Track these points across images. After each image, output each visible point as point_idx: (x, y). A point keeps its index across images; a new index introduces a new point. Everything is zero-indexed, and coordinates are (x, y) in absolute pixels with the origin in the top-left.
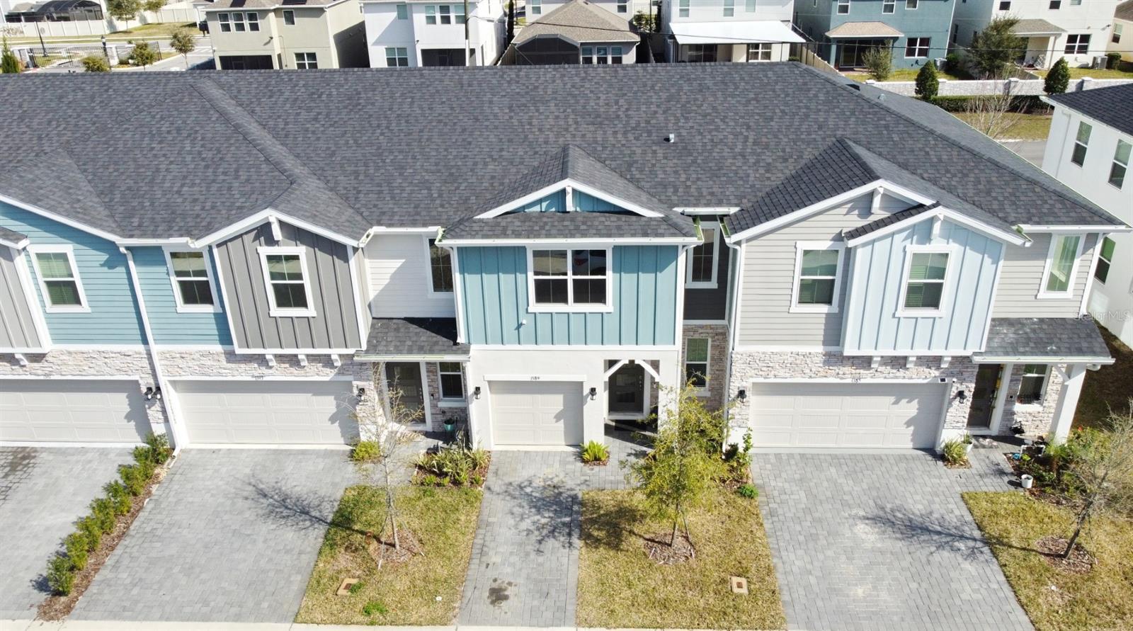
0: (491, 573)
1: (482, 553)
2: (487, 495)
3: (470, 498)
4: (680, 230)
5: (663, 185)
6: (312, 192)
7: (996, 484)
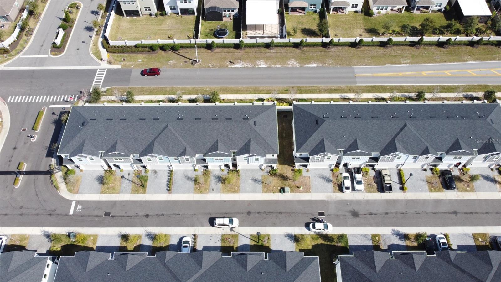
0: (212, 187)
1: (211, 185)
2: (211, 176)
3: (209, 177)
4: (230, 156)
5: (229, 147)
6: (188, 149)
7: (266, 174)
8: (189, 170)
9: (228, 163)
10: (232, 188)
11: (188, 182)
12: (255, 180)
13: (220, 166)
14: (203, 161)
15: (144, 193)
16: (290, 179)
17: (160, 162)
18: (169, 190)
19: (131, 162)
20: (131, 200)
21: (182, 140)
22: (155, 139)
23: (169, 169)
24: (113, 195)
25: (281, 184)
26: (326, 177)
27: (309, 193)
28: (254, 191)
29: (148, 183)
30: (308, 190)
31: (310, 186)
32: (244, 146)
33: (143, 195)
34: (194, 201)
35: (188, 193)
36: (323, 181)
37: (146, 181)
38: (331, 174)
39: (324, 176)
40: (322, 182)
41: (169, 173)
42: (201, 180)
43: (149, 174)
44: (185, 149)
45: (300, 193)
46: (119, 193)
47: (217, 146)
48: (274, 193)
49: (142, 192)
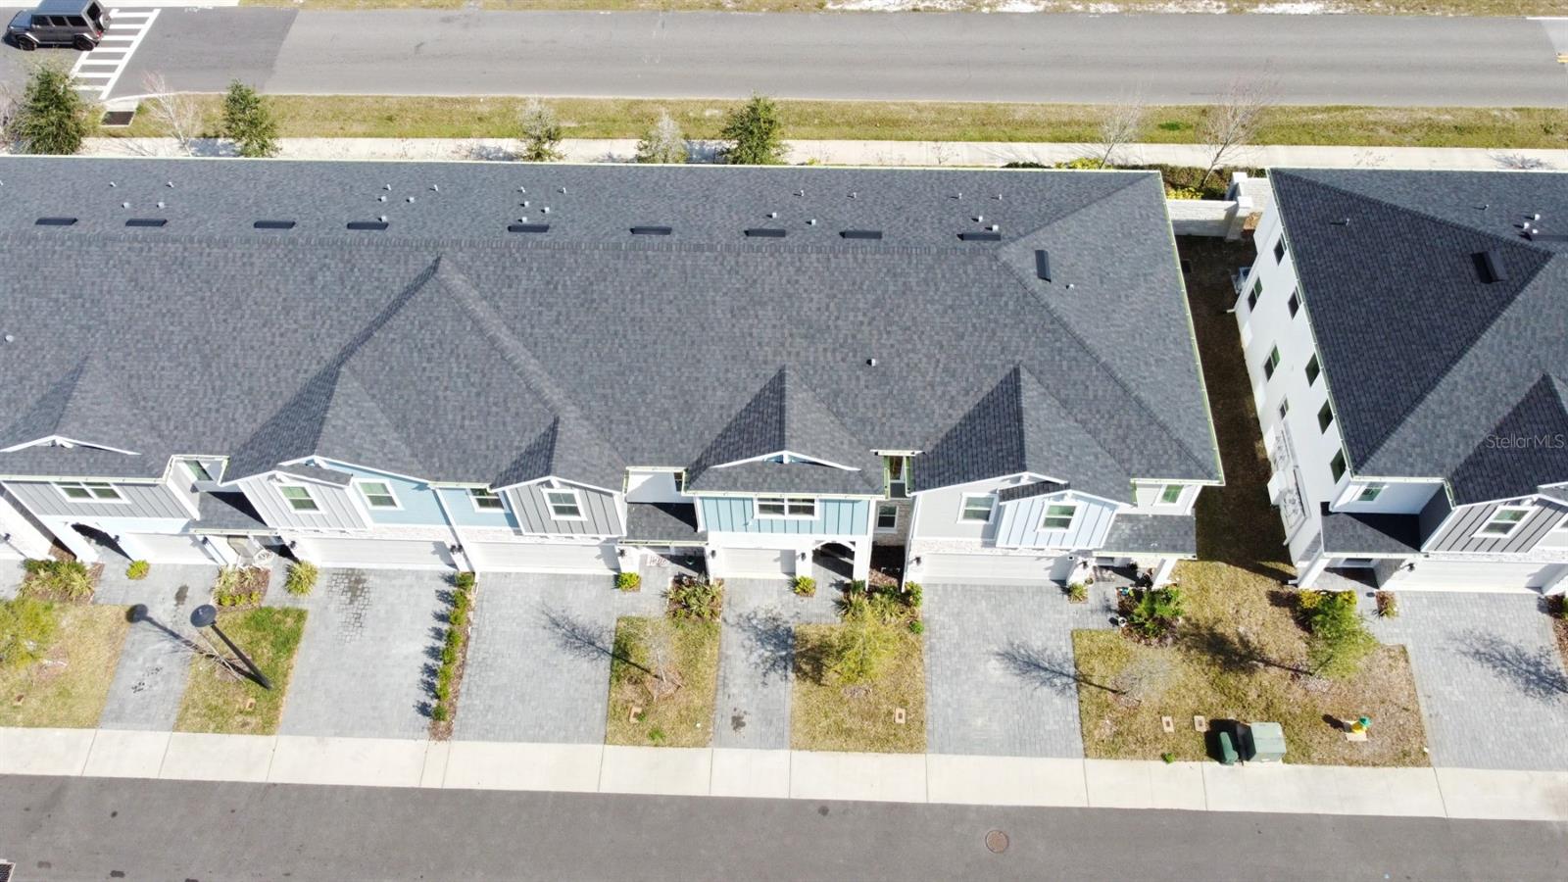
0: (732, 703)
1: (725, 685)
2: (724, 627)
3: (712, 631)
4: (872, 487)
5: (863, 421)
6: (574, 429)
7: (1101, 621)
8: (577, 577)
9: (843, 540)
10: (871, 716)
11: (567, 658)
12: (1028, 664)
13: (789, 559)
14: (673, 522)
15: (267, 727)
16: (1268, 663)
17: (377, 518)
18: (437, 715)
19: (182, 512)
20: (165, 776)
21: (533, 366)
22: (347, 353)
23: (451, 570)
24: (56, 738)
25: (1212, 698)
26: (1520, 656)
27: (1415, 764)
28: (1024, 743)
29: (297, 659)
30: (1407, 751)
31: (1417, 712)
32: (969, 418)
33: (260, 741)
34: (607, 797)
35: (566, 740)
36: (1507, 683)
37: (287, 642)
38: (1554, 639)
39: (1508, 650)
40: (1500, 692)
41: (444, 596)
42: (659, 652)
43: (312, 600)
44: (553, 429)
45: (1351, 764)
46: (94, 724)
47: (782, 410)
48: (1165, 758)
49: (253, 721)
